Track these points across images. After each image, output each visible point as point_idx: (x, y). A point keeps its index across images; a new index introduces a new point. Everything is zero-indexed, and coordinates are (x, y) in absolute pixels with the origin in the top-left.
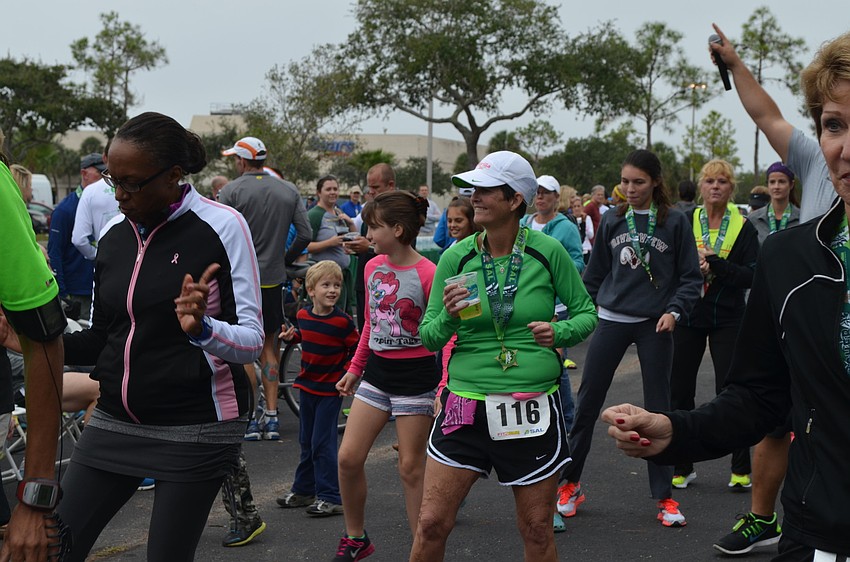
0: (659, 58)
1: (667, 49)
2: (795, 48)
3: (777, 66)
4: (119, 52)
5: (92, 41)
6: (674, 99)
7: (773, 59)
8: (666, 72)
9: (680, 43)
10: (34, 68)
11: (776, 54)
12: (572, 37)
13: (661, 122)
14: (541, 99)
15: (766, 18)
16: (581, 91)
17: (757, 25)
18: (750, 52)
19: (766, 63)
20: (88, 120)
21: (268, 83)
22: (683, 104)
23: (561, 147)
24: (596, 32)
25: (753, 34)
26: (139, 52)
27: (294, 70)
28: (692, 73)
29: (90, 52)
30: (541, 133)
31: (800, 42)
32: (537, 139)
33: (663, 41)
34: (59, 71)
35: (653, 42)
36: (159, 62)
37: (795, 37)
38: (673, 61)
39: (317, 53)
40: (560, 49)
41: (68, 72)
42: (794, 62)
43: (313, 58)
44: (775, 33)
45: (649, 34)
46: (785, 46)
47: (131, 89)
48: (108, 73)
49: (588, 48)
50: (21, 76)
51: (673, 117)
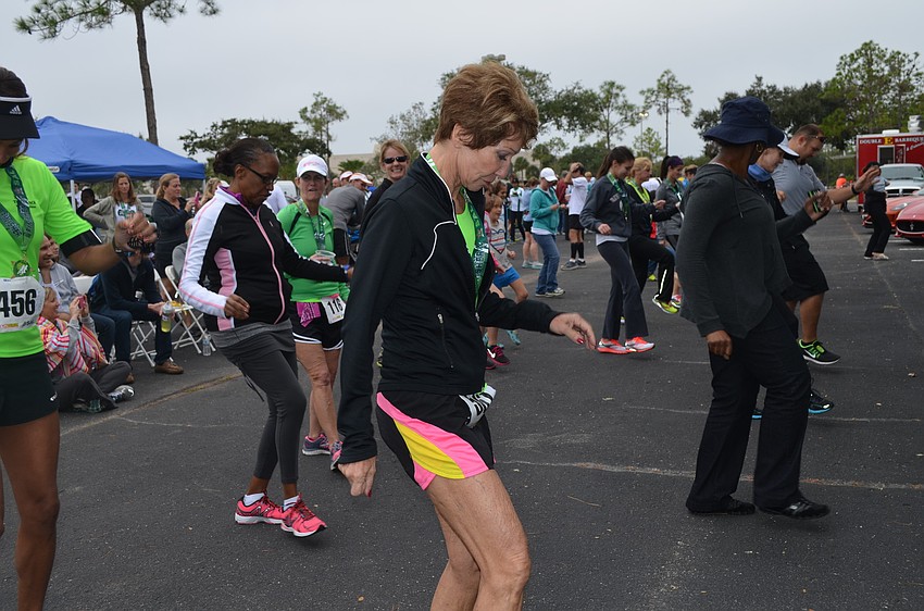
0: (613, 100)
1: (617, 95)
2: (686, 91)
3: (676, 101)
4: (324, 113)
5: (309, 109)
6: (621, 122)
7: (674, 98)
8: (616, 108)
9: (624, 92)
10: (277, 124)
11: (676, 95)
12: (558, 91)
13: (615, 135)
14: (544, 125)
15: (670, 75)
16: (564, 121)
17: (665, 79)
18: (662, 94)
19: (670, 100)
20: (307, 151)
21: (389, 125)
22: (626, 124)
23: (570, 151)
24: (570, 88)
25: (663, 85)
26: (335, 113)
27: (403, 117)
28: (631, 108)
29: (308, 114)
30: (557, 144)
31: (688, 88)
32: (556, 148)
33: (615, 91)
34: (290, 125)
35: (609, 92)
36: (344, 117)
37: (685, 86)
38: (620, 100)
39: (414, 108)
40: (551, 97)
41: (295, 125)
42: (685, 99)
43: (412, 110)
44: (674, 84)
45: (606, 87)
46: (680, 90)
47: (330, 133)
48: (319, 125)
49: (567, 96)
50: (271, 129)
51: (622, 132)
